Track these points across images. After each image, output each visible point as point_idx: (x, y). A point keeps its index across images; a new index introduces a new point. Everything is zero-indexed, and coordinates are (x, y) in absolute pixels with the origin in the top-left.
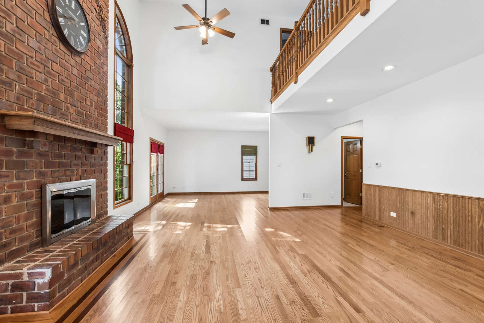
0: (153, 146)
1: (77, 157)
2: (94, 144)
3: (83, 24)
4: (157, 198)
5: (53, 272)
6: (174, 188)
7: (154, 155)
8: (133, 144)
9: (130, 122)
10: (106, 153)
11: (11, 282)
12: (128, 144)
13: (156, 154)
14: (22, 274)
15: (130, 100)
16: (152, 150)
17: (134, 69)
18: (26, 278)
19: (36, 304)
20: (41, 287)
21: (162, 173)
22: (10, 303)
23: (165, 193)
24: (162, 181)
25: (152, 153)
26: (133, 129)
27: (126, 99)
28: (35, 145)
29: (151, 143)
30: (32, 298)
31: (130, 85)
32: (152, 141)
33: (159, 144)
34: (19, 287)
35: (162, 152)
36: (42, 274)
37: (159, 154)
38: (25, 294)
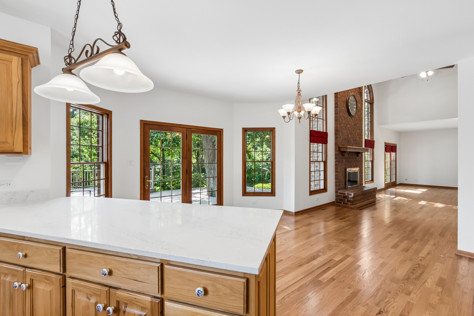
0: (387, 148)
1: (353, 158)
2: (359, 153)
3: (355, 106)
4: (391, 185)
5: (354, 194)
6: (406, 179)
7: (388, 154)
8: (374, 149)
9: (372, 136)
10: (362, 156)
11: (343, 195)
12: (371, 149)
13: (389, 153)
14: (345, 193)
15: (372, 123)
16: (386, 150)
17: (375, 104)
18: (346, 195)
19: (349, 203)
20: (350, 198)
21: (394, 167)
22: (343, 201)
23: (397, 183)
24: (394, 173)
25: (386, 153)
26: (374, 140)
27: (369, 123)
28: (345, 155)
29: (386, 146)
30: (348, 201)
31: (372, 114)
32: (386, 145)
33: (392, 145)
34: (345, 197)
35: (395, 151)
36: (351, 195)
37: (392, 153)
38: (346, 199)
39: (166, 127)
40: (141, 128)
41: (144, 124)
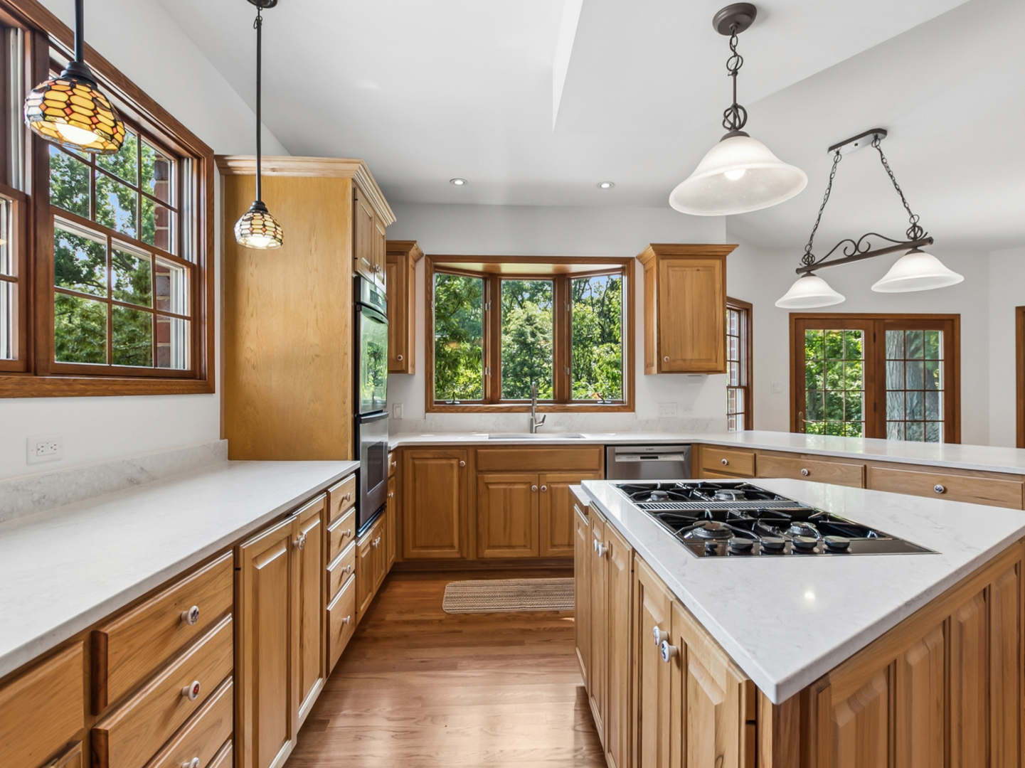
39: (833, 321)
40: (790, 327)
41: (796, 319)
